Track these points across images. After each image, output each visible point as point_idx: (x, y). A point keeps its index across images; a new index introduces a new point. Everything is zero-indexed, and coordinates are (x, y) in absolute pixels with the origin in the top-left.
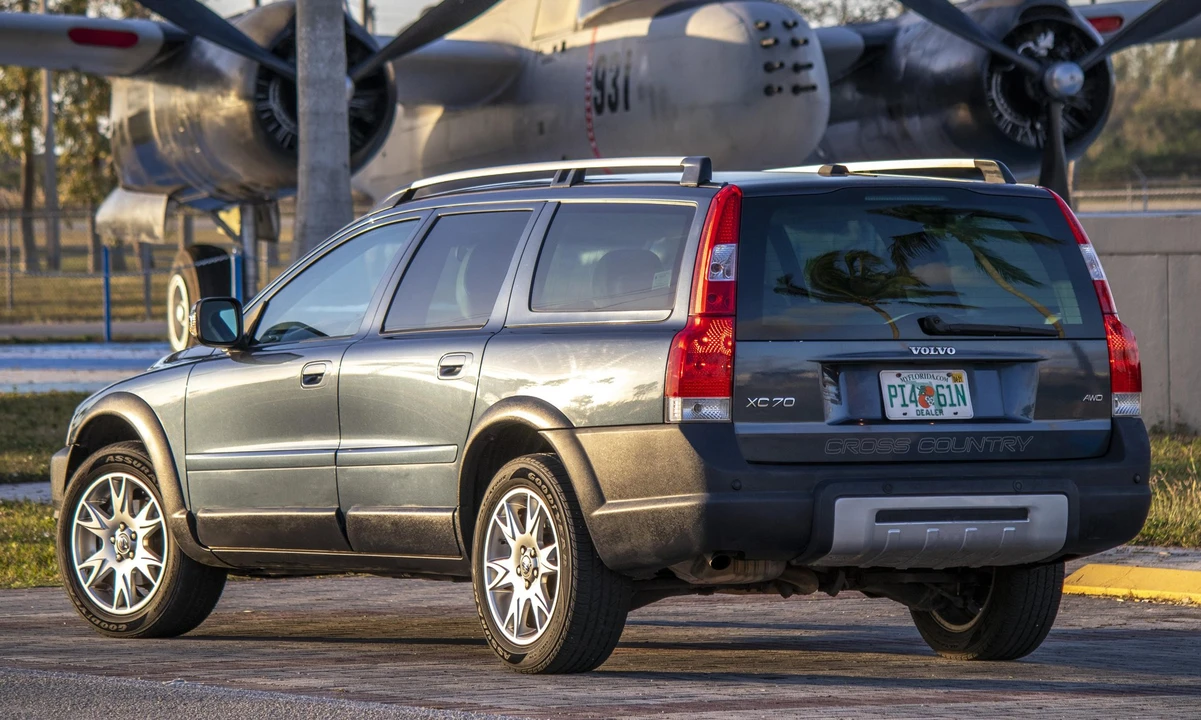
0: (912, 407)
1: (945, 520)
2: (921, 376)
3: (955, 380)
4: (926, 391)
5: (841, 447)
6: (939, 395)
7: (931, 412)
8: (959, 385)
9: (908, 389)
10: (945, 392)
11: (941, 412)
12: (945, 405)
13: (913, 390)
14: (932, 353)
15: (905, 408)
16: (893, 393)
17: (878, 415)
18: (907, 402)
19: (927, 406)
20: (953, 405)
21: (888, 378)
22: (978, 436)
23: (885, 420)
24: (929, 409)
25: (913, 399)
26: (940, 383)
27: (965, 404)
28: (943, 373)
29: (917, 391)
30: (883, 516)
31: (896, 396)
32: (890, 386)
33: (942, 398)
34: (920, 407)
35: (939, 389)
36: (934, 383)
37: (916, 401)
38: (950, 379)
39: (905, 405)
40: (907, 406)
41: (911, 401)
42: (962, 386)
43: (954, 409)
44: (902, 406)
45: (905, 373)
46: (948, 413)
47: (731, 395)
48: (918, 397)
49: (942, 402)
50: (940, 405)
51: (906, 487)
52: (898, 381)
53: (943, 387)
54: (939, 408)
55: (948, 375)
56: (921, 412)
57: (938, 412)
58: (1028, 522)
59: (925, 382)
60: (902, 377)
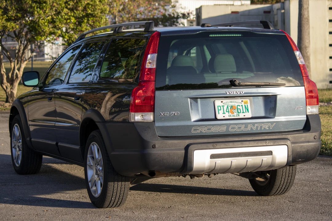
1: (238, 157)
2: (231, 102)
3: (245, 103)
4: (232, 107)
5: (198, 130)
6: (238, 109)
8: (246, 105)
9: (225, 107)
10: (241, 108)
11: (239, 115)
12: (240, 112)
13: (228, 107)
14: (235, 93)
16: (219, 109)
18: (225, 112)
19: (233, 113)
20: (243, 112)
21: (218, 103)
22: (254, 124)
23: (216, 119)
24: (234, 114)
25: (227, 111)
26: (238, 104)
27: (248, 112)
28: (239, 100)
29: (229, 108)
30: (213, 156)
31: (221, 110)
32: (218, 106)
33: (239, 110)
34: (230, 114)
35: (238, 106)
36: (236, 104)
37: (229, 112)
38: (243, 103)
39: (224, 113)
40: (225, 113)
41: (227, 112)
42: (247, 105)
43: (244, 114)
44: (223, 113)
45: (225, 101)
47: (154, 111)
48: (229, 110)
49: (239, 112)
50: (238, 113)
51: (222, 145)
52: (221, 104)
53: (240, 106)
54: (238, 114)
55: (242, 101)
56: (231, 116)
57: (237, 116)
58: (272, 156)
59: (233, 104)
60: (223, 102)
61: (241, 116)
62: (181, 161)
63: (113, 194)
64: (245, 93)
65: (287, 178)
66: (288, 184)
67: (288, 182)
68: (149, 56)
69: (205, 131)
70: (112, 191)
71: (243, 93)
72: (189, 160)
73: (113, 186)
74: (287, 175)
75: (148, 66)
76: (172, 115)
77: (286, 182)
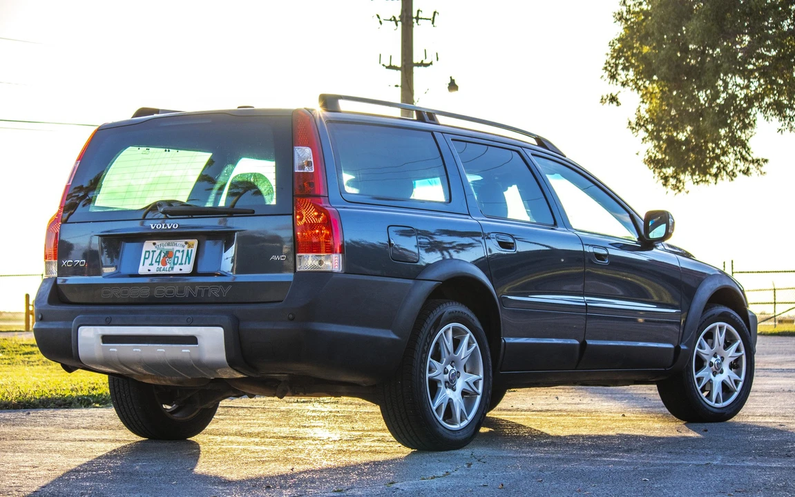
0: (156, 265)
2: (168, 245)
3: (189, 247)
4: (167, 254)
6: (175, 257)
7: (166, 270)
9: (156, 254)
10: (180, 255)
11: (172, 268)
12: (176, 264)
13: (160, 254)
14: (163, 228)
16: (147, 256)
18: (154, 262)
19: (166, 264)
20: (181, 264)
22: (194, 285)
24: (166, 267)
25: (158, 260)
27: (189, 263)
28: (182, 242)
29: (163, 254)
30: (107, 339)
31: (147, 258)
32: (146, 252)
33: (176, 259)
34: (160, 266)
35: (177, 253)
37: (159, 262)
39: (151, 264)
40: (153, 264)
41: (156, 261)
42: (192, 251)
43: (181, 267)
44: (150, 265)
45: (159, 243)
46: (176, 270)
48: (162, 258)
49: (176, 262)
50: (174, 264)
52: (152, 248)
55: (185, 243)
58: (197, 346)
59: (169, 248)
60: (156, 245)
71: (177, 227)
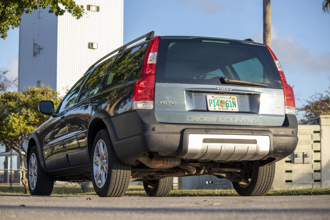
0: (217, 107)
1: (227, 143)
2: (221, 97)
3: (233, 99)
4: (221, 102)
5: (192, 118)
6: (226, 104)
8: (234, 101)
9: (216, 101)
10: (229, 103)
11: (227, 109)
12: (229, 107)
13: (218, 101)
14: (224, 89)
15: (215, 107)
16: (211, 102)
17: (206, 109)
18: (216, 105)
19: (223, 107)
20: (231, 107)
21: (209, 97)
22: (240, 117)
23: (208, 110)
24: (223, 108)
25: (218, 104)
26: (227, 100)
27: (236, 107)
28: (228, 97)
29: (219, 102)
30: (205, 141)
31: (212, 103)
32: (210, 100)
33: (228, 105)
34: (220, 107)
36: (225, 100)
37: (219, 105)
38: (231, 99)
41: (217, 105)
42: (235, 101)
45: (215, 96)
47: (154, 100)
48: (219, 104)
49: (228, 106)
51: (214, 132)
52: (213, 99)
53: (228, 101)
54: (227, 107)
55: (230, 97)
56: (220, 109)
57: (226, 109)
58: (256, 144)
59: (222, 99)
60: (214, 97)
61: (230, 109)
62: (177, 144)
63: (116, 181)
64: (233, 90)
65: (267, 178)
66: (268, 184)
67: (268, 181)
68: (151, 54)
69: (198, 120)
70: (115, 178)
71: (231, 90)
72: (184, 142)
73: (116, 173)
74: (267, 175)
75: (149, 62)
76: (169, 104)
77: (266, 181)
